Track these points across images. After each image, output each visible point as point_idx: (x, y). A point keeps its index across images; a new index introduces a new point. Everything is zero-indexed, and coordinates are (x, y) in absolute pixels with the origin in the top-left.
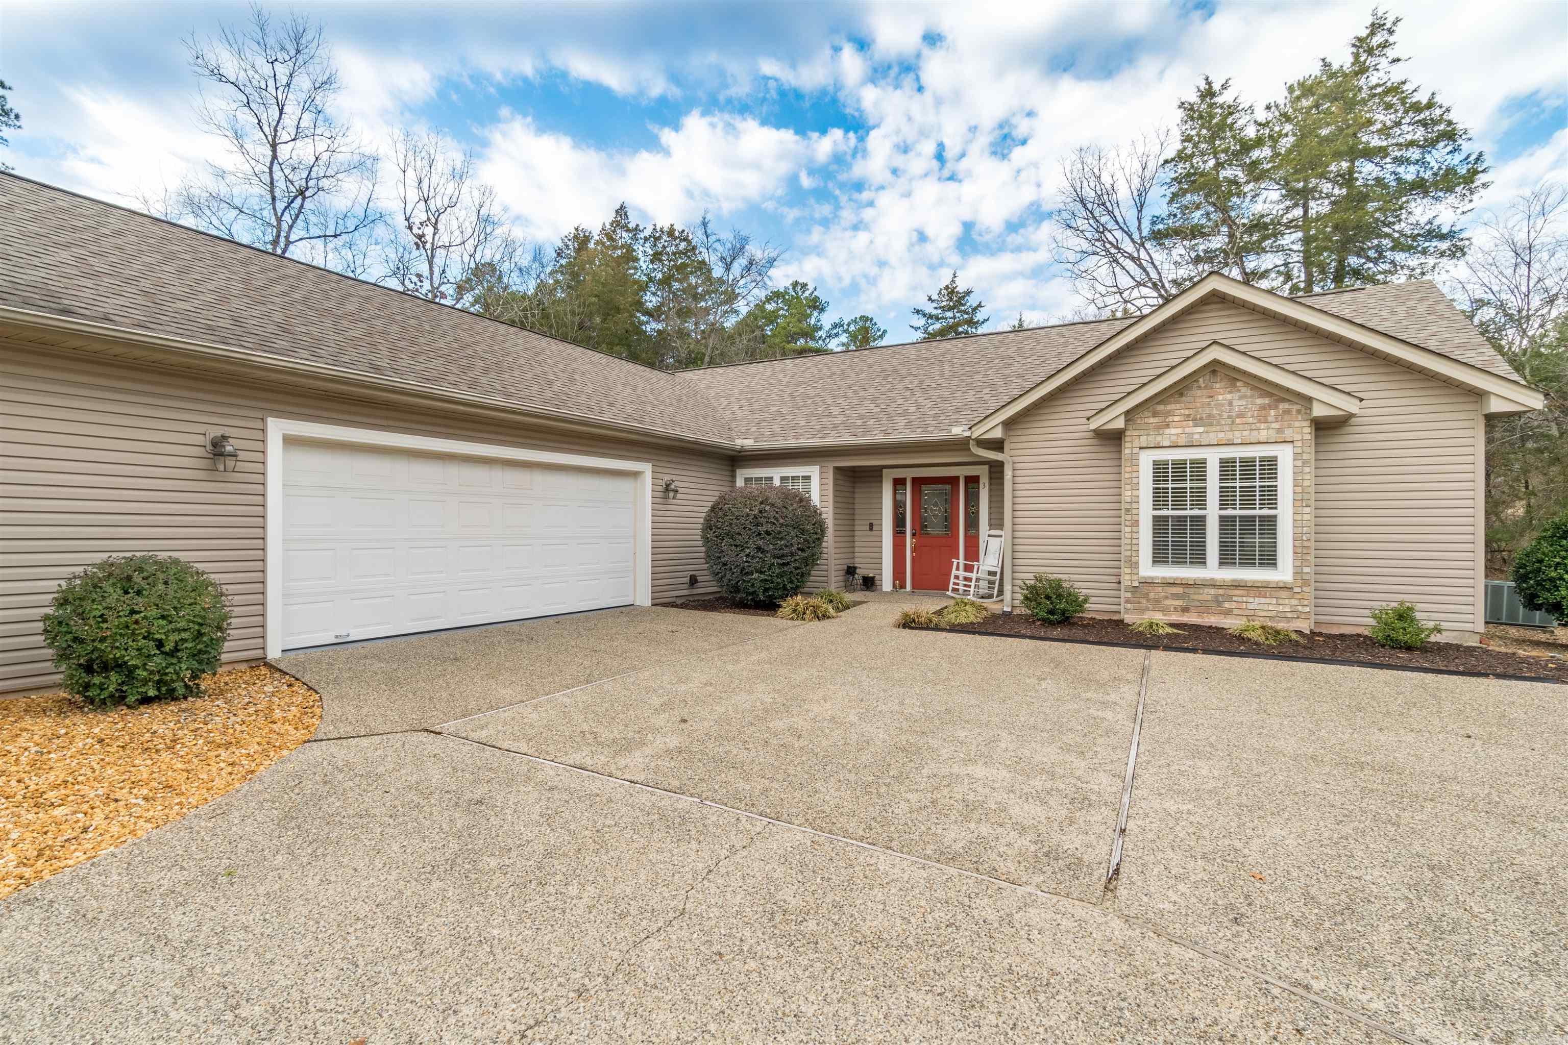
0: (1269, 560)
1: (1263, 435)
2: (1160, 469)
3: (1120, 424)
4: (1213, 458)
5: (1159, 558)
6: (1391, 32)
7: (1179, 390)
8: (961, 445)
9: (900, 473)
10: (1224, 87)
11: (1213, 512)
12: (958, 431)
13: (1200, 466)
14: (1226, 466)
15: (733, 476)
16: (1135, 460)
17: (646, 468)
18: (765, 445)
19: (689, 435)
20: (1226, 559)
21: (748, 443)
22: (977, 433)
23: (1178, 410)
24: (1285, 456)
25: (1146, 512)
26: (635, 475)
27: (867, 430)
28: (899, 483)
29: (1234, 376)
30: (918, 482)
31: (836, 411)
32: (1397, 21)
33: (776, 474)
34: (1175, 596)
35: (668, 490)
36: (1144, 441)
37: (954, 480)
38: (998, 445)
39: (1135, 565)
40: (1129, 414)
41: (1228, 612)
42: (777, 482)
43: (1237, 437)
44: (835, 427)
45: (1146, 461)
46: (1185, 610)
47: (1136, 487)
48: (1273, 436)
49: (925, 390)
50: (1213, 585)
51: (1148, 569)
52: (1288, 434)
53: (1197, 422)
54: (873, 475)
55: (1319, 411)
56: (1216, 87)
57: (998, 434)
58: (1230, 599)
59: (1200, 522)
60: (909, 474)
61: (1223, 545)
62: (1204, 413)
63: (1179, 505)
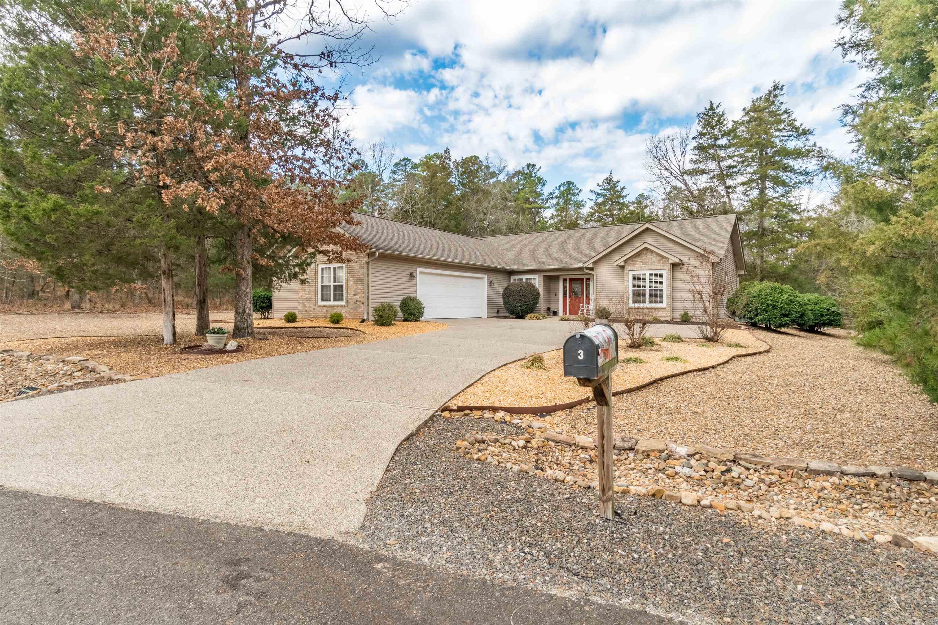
0: (661, 302)
1: (659, 267)
2: (634, 276)
3: (622, 264)
4: (647, 273)
5: (634, 302)
6: (782, 89)
7: (638, 254)
8: (581, 269)
9: (565, 277)
10: (718, 106)
11: (647, 288)
12: (580, 265)
13: (644, 275)
14: (651, 275)
15: (510, 278)
16: (628, 274)
17: (485, 276)
18: (521, 268)
19: (498, 266)
20: (651, 302)
21: (515, 268)
22: (585, 265)
23: (638, 260)
24: (665, 273)
25: (631, 288)
26: (482, 278)
27: (553, 264)
28: (565, 280)
29: (652, 252)
30: (571, 280)
31: (544, 256)
32: (783, 86)
33: (524, 277)
34: (639, 312)
35: (491, 283)
36: (629, 268)
37: (582, 279)
38: (592, 269)
39: (628, 304)
40: (625, 261)
41: (651, 316)
42: (524, 280)
43: (653, 268)
44: (544, 262)
45: (631, 274)
46: (640, 316)
47: (628, 281)
48: (661, 268)
49: (574, 250)
50: (646, 308)
51: (631, 305)
52: (665, 267)
53: (643, 263)
54: (557, 278)
55: (670, 261)
56: (715, 106)
57: (591, 266)
58: (652, 312)
59: (644, 291)
60: (568, 277)
61: (650, 297)
62: (644, 261)
63: (639, 287)
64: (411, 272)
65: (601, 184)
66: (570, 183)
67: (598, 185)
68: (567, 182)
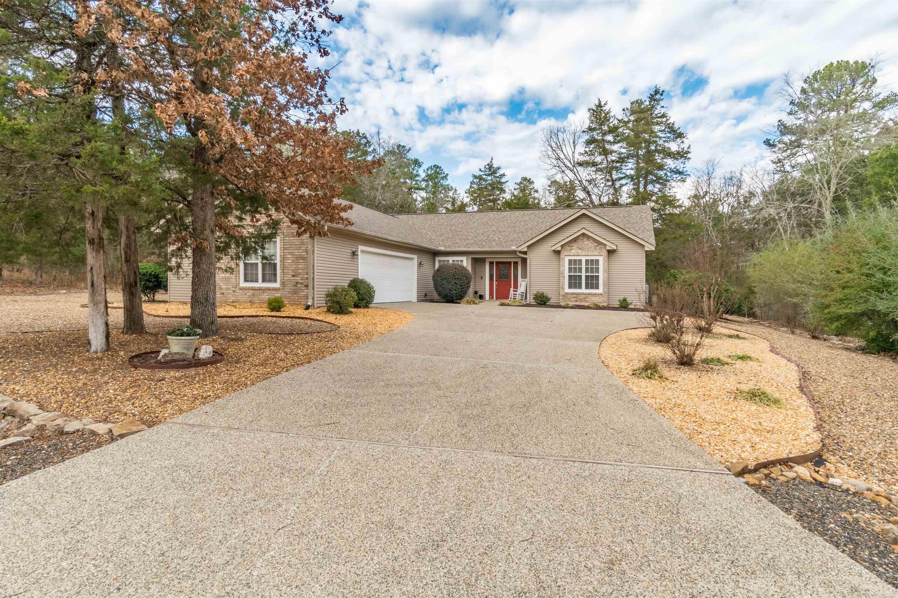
0: (597, 287)
1: (596, 253)
2: (570, 261)
3: (559, 249)
4: (584, 259)
5: (570, 287)
6: (662, 95)
7: (575, 240)
8: (514, 252)
9: (492, 260)
10: (605, 104)
11: (583, 274)
12: (513, 248)
13: (580, 261)
14: (587, 261)
15: (435, 260)
16: (564, 259)
17: (415, 257)
18: (448, 249)
19: (424, 245)
20: (587, 287)
21: (442, 248)
22: (519, 249)
23: (575, 245)
24: (601, 259)
25: (567, 274)
26: (412, 259)
27: (483, 246)
28: (491, 263)
29: (589, 237)
30: (497, 263)
31: (470, 238)
32: (663, 91)
33: (451, 259)
34: (574, 297)
35: (420, 264)
36: (566, 254)
37: (510, 263)
38: (525, 253)
39: (563, 289)
40: (562, 246)
41: (587, 301)
42: (451, 262)
43: (590, 254)
44: (472, 244)
45: (567, 259)
46: (576, 301)
47: (564, 266)
48: (598, 254)
50: (583, 294)
51: (567, 290)
52: (602, 253)
53: (580, 249)
54: (483, 261)
55: (608, 248)
56: (602, 104)
57: (525, 250)
58: (587, 298)
59: (580, 277)
60: (495, 260)
61: (586, 283)
62: (581, 247)
63: (575, 272)
64: (354, 250)
65: (483, 169)
66: (436, 166)
67: (480, 170)
68: (435, 166)
